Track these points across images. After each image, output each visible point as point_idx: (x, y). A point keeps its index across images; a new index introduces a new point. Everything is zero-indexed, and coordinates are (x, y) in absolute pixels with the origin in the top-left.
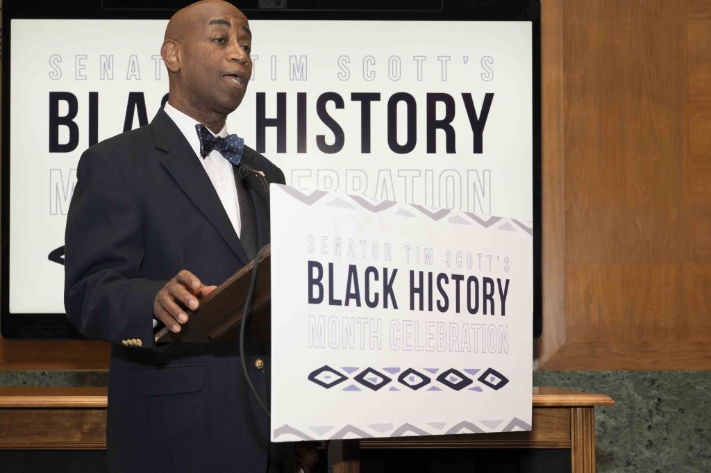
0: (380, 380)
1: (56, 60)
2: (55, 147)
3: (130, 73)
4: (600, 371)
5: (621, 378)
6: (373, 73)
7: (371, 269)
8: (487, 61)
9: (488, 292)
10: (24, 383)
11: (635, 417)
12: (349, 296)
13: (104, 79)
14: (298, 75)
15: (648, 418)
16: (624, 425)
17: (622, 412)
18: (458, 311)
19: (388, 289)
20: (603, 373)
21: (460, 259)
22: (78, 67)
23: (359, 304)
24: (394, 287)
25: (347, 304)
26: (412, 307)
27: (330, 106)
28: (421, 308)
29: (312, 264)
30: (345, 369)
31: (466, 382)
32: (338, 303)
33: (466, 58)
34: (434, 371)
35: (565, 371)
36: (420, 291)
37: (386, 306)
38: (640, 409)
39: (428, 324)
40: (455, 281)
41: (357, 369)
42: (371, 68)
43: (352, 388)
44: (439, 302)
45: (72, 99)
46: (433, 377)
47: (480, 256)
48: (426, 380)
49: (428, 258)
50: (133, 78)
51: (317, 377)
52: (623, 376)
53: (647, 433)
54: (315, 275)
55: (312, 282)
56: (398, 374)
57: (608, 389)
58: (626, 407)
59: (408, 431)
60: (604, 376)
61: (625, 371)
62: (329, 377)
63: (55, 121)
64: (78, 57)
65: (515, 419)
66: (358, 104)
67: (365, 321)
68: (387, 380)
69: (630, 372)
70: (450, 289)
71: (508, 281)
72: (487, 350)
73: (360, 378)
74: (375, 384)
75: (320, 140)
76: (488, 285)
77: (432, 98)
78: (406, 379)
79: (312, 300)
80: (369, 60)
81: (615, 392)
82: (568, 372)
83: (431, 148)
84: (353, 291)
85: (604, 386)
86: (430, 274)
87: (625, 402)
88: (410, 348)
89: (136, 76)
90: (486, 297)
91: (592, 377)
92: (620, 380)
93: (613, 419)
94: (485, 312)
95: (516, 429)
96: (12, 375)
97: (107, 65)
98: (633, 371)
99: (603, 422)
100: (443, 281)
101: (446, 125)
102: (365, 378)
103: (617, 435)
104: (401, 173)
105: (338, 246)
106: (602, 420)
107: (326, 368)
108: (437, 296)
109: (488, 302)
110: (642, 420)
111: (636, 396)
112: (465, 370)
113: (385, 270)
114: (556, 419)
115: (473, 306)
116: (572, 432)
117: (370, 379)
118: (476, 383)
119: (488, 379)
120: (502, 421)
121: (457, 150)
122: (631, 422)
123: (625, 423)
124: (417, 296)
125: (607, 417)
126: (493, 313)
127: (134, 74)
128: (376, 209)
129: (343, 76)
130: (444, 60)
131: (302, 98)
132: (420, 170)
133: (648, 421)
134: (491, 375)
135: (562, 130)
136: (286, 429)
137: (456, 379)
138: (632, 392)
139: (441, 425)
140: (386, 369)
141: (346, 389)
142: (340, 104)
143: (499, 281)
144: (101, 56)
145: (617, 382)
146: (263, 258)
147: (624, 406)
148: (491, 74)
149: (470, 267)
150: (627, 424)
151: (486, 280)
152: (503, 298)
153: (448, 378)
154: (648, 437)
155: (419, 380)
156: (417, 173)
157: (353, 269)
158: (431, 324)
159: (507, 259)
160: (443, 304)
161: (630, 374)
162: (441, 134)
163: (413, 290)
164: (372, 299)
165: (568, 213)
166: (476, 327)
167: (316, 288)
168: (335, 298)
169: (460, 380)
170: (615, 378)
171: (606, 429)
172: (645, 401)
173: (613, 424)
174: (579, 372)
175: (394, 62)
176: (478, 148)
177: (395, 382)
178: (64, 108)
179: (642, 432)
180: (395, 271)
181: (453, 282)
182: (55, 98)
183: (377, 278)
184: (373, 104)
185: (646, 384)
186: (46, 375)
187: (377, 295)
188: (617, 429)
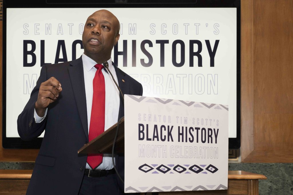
0: (166, 169)
1: (26, 26)
2: (26, 64)
3: (59, 32)
4: (269, 163)
5: (279, 166)
6: (166, 31)
7: (163, 126)
8: (216, 25)
9: (210, 134)
10: (8, 167)
11: (285, 184)
12: (154, 137)
13: (47, 34)
14: (132, 32)
15: (291, 185)
16: (280, 188)
17: (279, 182)
18: (197, 142)
19: (169, 134)
20: (271, 164)
21: (198, 121)
22: (36, 29)
23: (158, 140)
24: (172, 133)
25: (153, 140)
26: (179, 141)
27: (147, 46)
28: (183, 141)
29: (140, 125)
30: (153, 165)
31: (201, 170)
32: (150, 140)
33: (207, 25)
34: (187, 166)
35: (253, 163)
36: (182, 134)
37: (169, 140)
38: (287, 181)
39: (186, 147)
40: (196, 130)
41: (157, 165)
42: (165, 29)
43: (155, 172)
44: (190, 139)
45: (33, 43)
46: (187, 168)
47: (207, 120)
48: (185, 169)
49: (186, 121)
50: (60, 34)
51: (142, 168)
52: (280, 165)
53: (291, 192)
54: (141, 129)
55: (140, 132)
56: (173, 167)
57: (273, 171)
58: (281, 179)
59: (177, 189)
60: (271, 166)
61: (281, 163)
62: (146, 168)
63: (26, 53)
64: (36, 25)
65: (221, 185)
66: (159, 45)
67: (161, 146)
68: (169, 169)
69: (283, 164)
70: (194, 133)
71: (218, 130)
72: (209, 157)
73: (158, 169)
74: (164, 171)
75: (142, 61)
76: (210, 131)
77: (192, 42)
78: (177, 169)
79: (140, 139)
80: (164, 25)
81: (276, 173)
82: (255, 163)
83: (191, 64)
84: (156, 135)
85: (271, 170)
86: (186, 128)
87: (281, 177)
88: (178, 157)
89: (61, 33)
90: (209, 136)
91: (266, 166)
92: (278, 167)
93: (275, 185)
94: (208, 142)
95: (221, 189)
96: (3, 164)
97: (48, 28)
98: (284, 163)
99: (271, 187)
100: (191, 130)
101: (198, 54)
102: (160, 169)
103: (277, 192)
104: (178, 76)
105: (150, 117)
106: (270, 185)
107: (145, 165)
108: (189, 136)
109: (210, 138)
110: (288, 186)
111: (286, 174)
112: (200, 165)
113: (168, 127)
114: (242, 185)
115: (204, 140)
116: (249, 191)
117: (162, 169)
118: (205, 170)
119: (210, 169)
120: (215, 185)
121: (203, 66)
122: (284, 186)
123: (281, 187)
124: (181, 136)
125: (272, 184)
126: (212, 142)
127: (60, 32)
128: (165, 103)
129: (152, 33)
130: (197, 25)
131: (134, 42)
132: (186, 74)
133: (291, 186)
134: (211, 167)
135: (253, 52)
136: (130, 188)
137: (197, 169)
138: (284, 173)
139: (190, 187)
140: (168, 165)
141: (153, 173)
142: (151, 45)
143: (214, 129)
144: (46, 24)
145: (277, 168)
146: (121, 122)
147: (280, 179)
148: (218, 31)
149: (202, 124)
150: (282, 187)
151: (209, 129)
152: (216, 136)
153: (193, 169)
154: (291, 193)
155: (181, 169)
156: (185, 76)
157: (156, 126)
158: (187, 147)
159: (218, 121)
160: (191, 139)
161: (283, 165)
162: (196, 58)
163: (179, 134)
164: (163, 138)
165: (255, 91)
166: (205, 148)
167: (141, 134)
168: (149, 138)
169: (198, 169)
170: (276, 166)
171: (272, 189)
172: (290, 177)
173: (275, 187)
174: (260, 163)
175: (175, 27)
176: (212, 64)
177: (172, 170)
178: (29, 47)
179: (288, 191)
180: (172, 127)
181: (195, 131)
182: (26, 43)
183: (165, 130)
184: (166, 45)
185: (291, 169)
186: (18, 164)
187: (165, 136)
188: (277, 190)
